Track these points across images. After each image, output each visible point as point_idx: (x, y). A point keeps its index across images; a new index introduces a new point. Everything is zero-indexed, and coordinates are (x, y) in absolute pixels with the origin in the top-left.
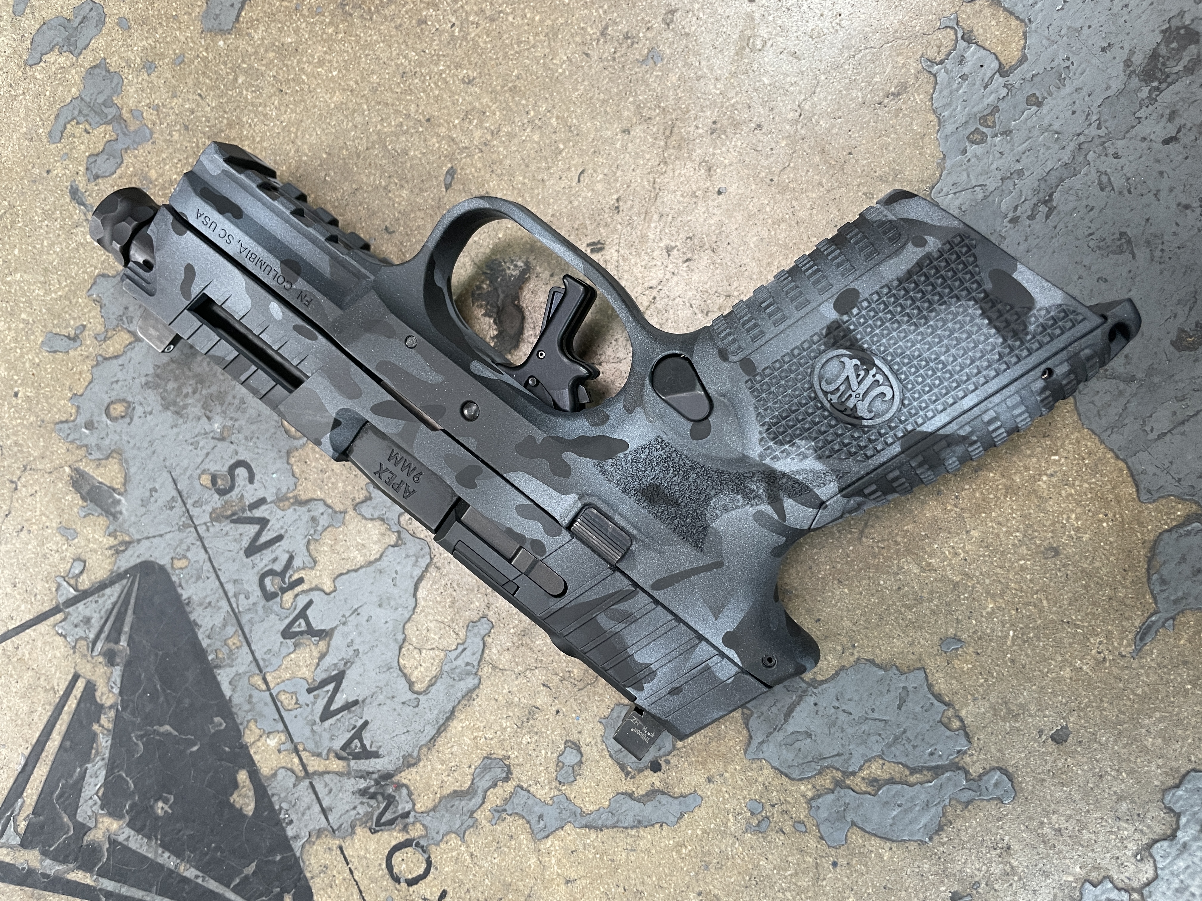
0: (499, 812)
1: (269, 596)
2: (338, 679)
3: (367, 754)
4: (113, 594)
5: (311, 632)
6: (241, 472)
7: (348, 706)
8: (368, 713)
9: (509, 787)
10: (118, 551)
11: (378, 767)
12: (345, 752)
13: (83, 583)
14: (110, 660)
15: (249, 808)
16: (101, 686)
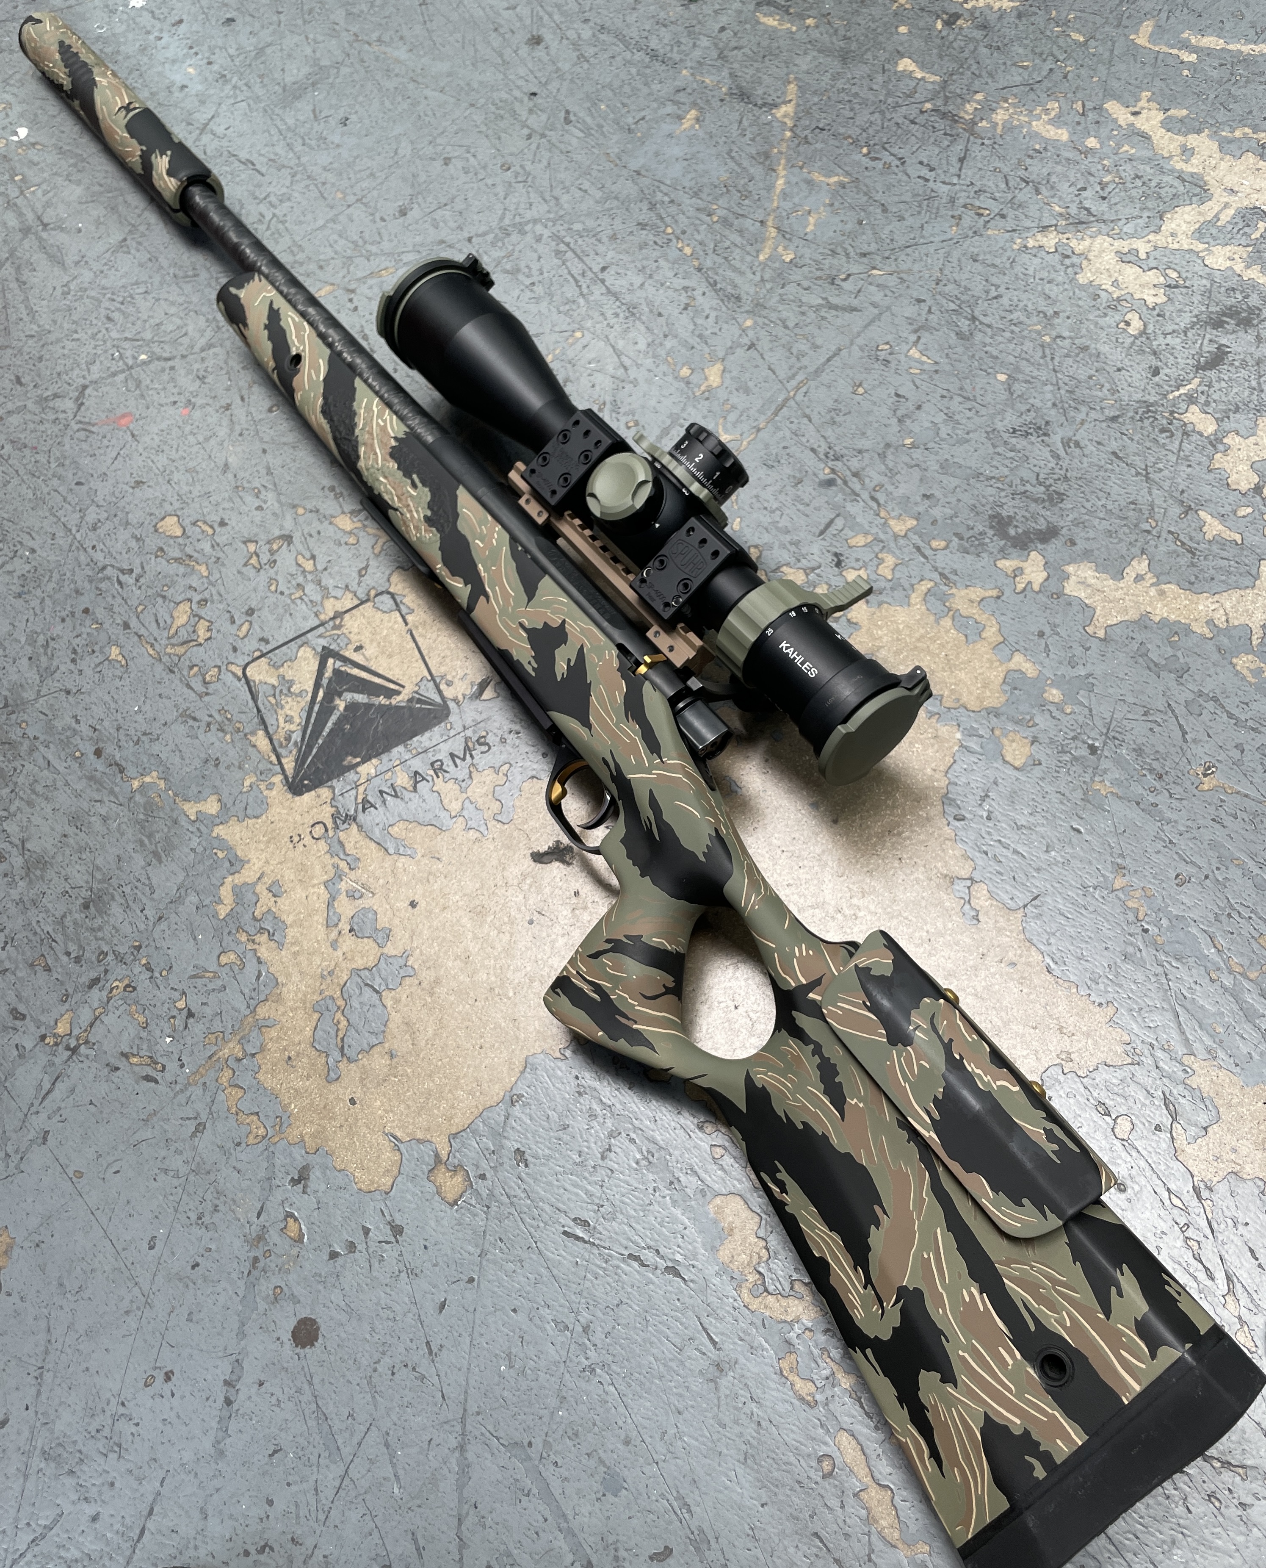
0: (336, 867)
1: (432, 764)
2: (396, 796)
3: (364, 810)
4: (438, 699)
5: (416, 783)
6: (485, 748)
7: (384, 802)
8: (381, 810)
9: (347, 870)
10: (455, 700)
11: (359, 815)
12: (365, 801)
13: (443, 687)
14: (410, 700)
15: (345, 763)
16: (399, 698)
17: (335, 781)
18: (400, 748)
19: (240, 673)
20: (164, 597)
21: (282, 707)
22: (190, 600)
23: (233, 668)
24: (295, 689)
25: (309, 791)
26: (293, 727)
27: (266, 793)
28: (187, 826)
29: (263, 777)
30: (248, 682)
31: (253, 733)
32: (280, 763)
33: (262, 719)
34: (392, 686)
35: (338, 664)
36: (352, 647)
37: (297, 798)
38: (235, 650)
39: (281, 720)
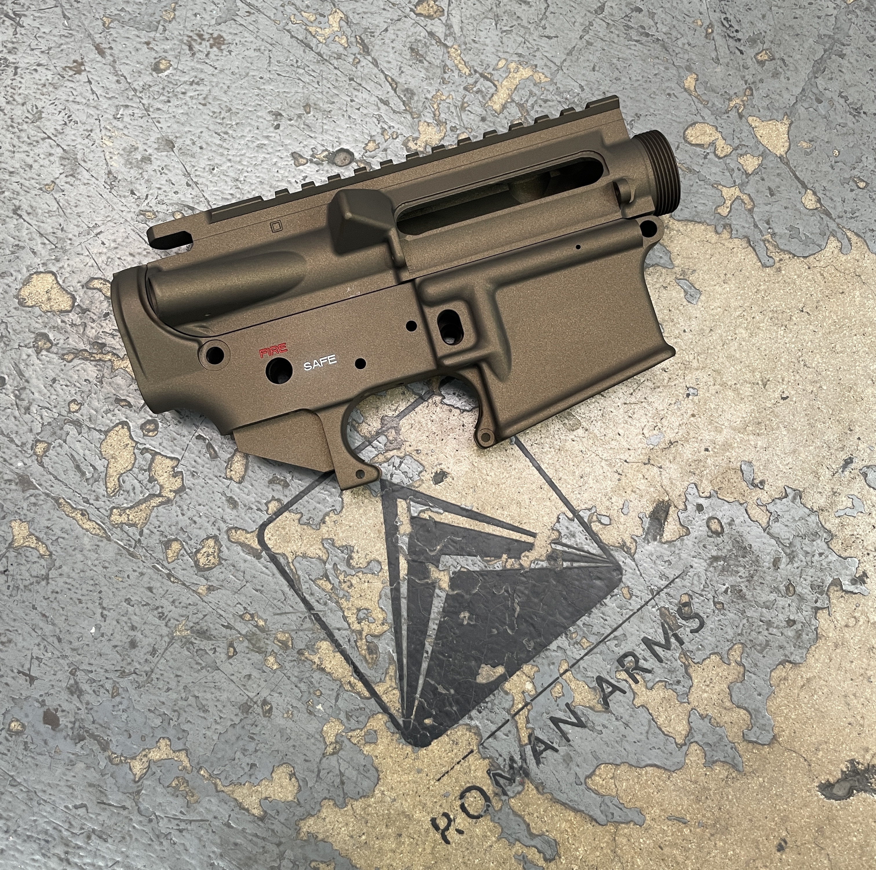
0: (523, 859)
1: (621, 661)
2: (580, 724)
3: (537, 756)
5: (606, 697)
6: (696, 623)
7: (564, 735)
8: (563, 750)
9: (541, 863)
10: (623, 546)
11: (531, 766)
12: (535, 740)
13: (596, 527)
14: (552, 557)
15: (481, 680)
16: (533, 555)
17: (474, 713)
18: (562, 641)
19: (256, 545)
20: (77, 424)
21: (347, 597)
22: (124, 424)
23: (240, 536)
24: (358, 559)
25: (437, 736)
26: (377, 629)
27: (367, 749)
28: (250, 829)
29: (353, 723)
30: (273, 558)
31: (312, 647)
32: (374, 694)
33: (318, 619)
34: (515, 536)
35: (416, 509)
36: (428, 476)
37: (423, 751)
38: (233, 503)
39: (352, 619)
